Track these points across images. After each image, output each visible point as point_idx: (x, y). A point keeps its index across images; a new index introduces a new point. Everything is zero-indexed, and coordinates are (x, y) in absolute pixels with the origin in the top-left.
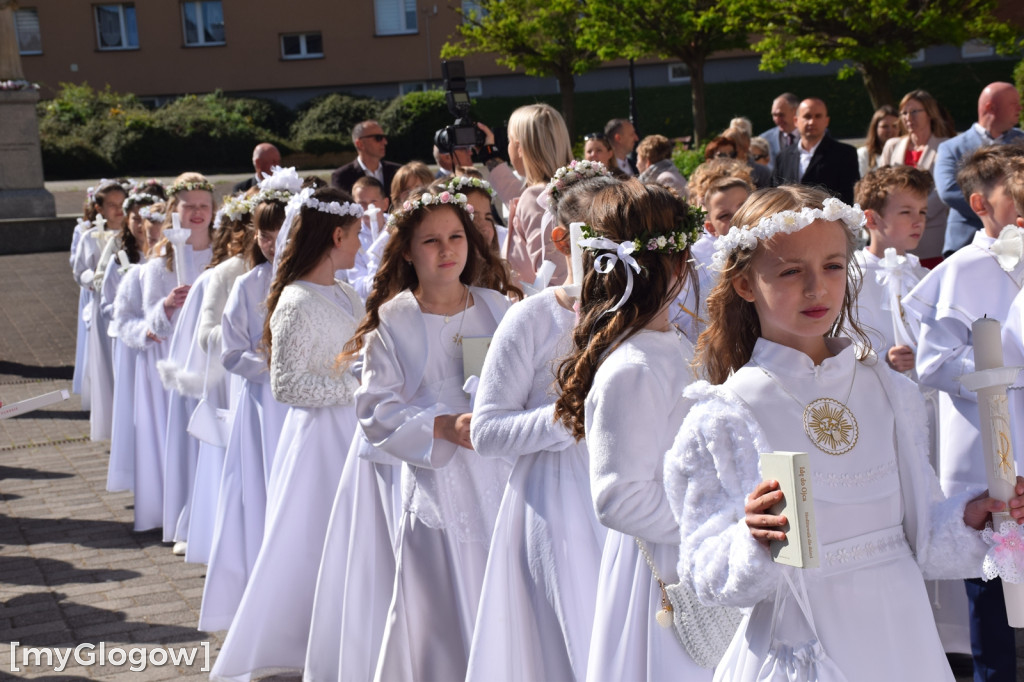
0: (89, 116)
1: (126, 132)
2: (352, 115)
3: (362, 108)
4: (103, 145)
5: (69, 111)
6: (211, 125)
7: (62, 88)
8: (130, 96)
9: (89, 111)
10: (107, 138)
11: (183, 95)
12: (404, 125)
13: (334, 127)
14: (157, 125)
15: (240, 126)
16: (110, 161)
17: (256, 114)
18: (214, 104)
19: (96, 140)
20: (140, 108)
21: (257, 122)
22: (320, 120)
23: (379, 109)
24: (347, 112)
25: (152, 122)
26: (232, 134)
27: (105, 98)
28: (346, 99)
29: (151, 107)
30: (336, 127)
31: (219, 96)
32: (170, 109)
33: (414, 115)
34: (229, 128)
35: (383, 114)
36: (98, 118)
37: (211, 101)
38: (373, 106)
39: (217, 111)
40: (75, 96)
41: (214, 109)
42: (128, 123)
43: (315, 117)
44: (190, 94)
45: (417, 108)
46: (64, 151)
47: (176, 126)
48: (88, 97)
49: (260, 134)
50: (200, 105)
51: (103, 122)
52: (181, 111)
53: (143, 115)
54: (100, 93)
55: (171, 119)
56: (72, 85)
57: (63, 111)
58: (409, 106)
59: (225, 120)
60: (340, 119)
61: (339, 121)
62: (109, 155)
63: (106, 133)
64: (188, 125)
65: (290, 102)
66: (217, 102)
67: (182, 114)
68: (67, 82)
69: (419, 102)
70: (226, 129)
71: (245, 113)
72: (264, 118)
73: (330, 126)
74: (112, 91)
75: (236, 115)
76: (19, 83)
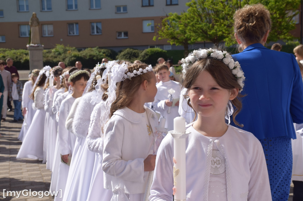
0: (63, 53)
1: (71, 58)
2: (132, 54)
3: (136, 52)
5: (58, 52)
6: (94, 56)
7: (56, 46)
8: (74, 48)
9: (63, 52)
11: (88, 48)
12: (146, 57)
14: (80, 56)
15: (102, 56)
16: (67, 65)
17: (107, 53)
19: (64, 59)
20: (76, 51)
21: (107, 55)
22: (124, 55)
23: (140, 53)
24: (131, 54)
25: (79, 55)
26: (99, 59)
27: (67, 48)
28: (131, 50)
29: (79, 50)
30: (128, 57)
31: (97, 48)
32: (84, 51)
33: (149, 55)
35: (141, 54)
36: (65, 54)
37: (95, 50)
38: (139, 52)
39: (96, 52)
40: (59, 48)
42: (73, 55)
44: (90, 47)
45: (150, 53)
47: (85, 56)
48: (63, 48)
50: (92, 51)
53: (76, 53)
55: (84, 54)
56: (59, 44)
57: (56, 52)
58: (148, 52)
59: (98, 55)
60: (129, 55)
63: (66, 58)
64: (88, 56)
65: (116, 50)
66: (97, 50)
67: (87, 53)
69: (151, 51)
70: (98, 57)
71: (104, 53)
72: (109, 54)
73: (126, 57)
74: (69, 46)
75: (101, 53)
76: (39, 45)
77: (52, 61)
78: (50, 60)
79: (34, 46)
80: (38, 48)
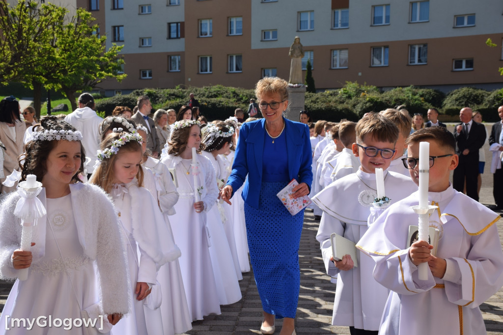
0: (354, 96)
1: (366, 103)
2: (472, 98)
3: (478, 94)
4: (356, 108)
5: (346, 93)
6: (403, 101)
7: (347, 84)
8: (374, 87)
9: (355, 93)
10: (358, 105)
11: (396, 87)
13: (462, 103)
14: (380, 100)
15: (417, 102)
16: (358, 115)
17: (427, 96)
18: (409, 92)
19: (354, 106)
21: (426, 100)
22: (456, 100)
23: (486, 95)
24: (470, 97)
25: (378, 99)
26: (412, 105)
27: (363, 88)
28: (471, 90)
29: (381, 91)
30: (463, 103)
31: (412, 88)
32: (387, 93)
34: (411, 102)
35: (488, 97)
36: (357, 97)
37: (408, 90)
38: (484, 94)
39: (408, 95)
40: (351, 87)
41: (408, 93)
42: (368, 99)
43: (454, 98)
44: (399, 87)
46: (339, 110)
47: (388, 101)
48: (356, 88)
49: (426, 105)
50: (402, 92)
51: (359, 98)
52: (393, 94)
53: (375, 95)
54: (362, 86)
55: (387, 98)
56: (351, 82)
57: (344, 93)
58: (501, 94)
59: (410, 99)
60: (466, 100)
61: (465, 101)
62: (358, 112)
63: (359, 103)
64: (393, 101)
65: (444, 91)
66: (410, 91)
67: (392, 96)
68: (349, 81)
70: (409, 103)
71: (421, 96)
72: (430, 98)
73: (460, 102)
74: (367, 85)
75: (417, 97)
76: (300, 85)
77: (334, 109)
78: (332, 106)
79: (293, 87)
80: (297, 90)
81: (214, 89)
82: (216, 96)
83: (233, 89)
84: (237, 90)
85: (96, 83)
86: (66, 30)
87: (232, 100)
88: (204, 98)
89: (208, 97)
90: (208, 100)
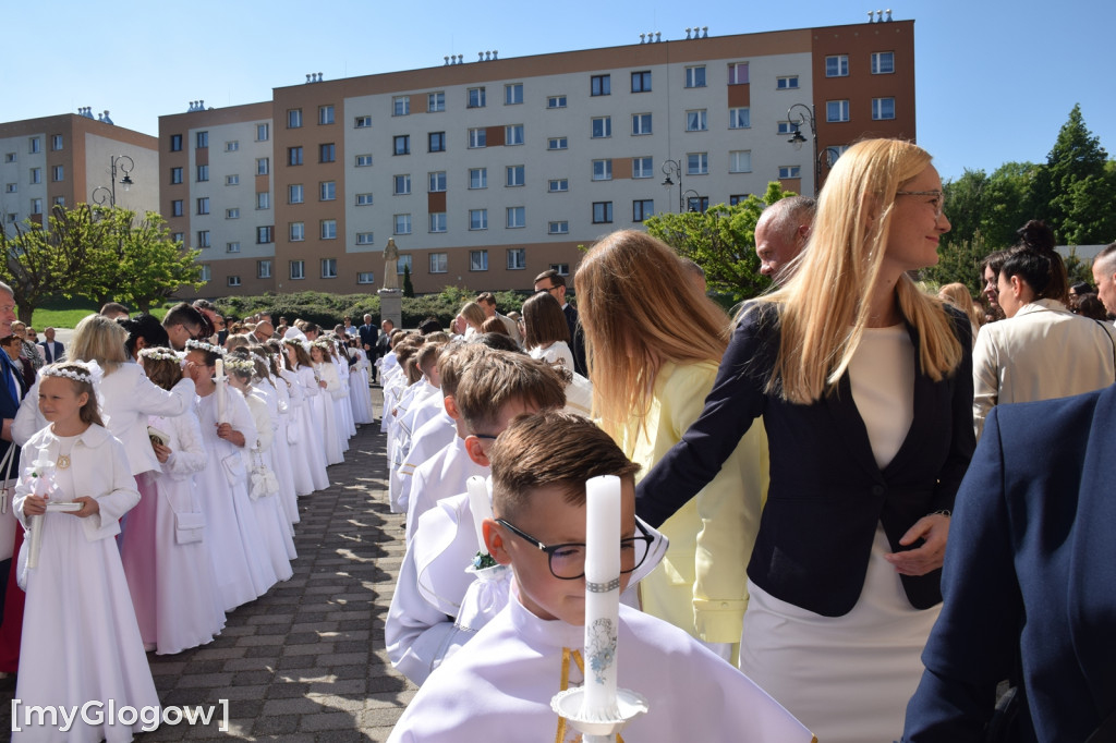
0: (454, 300)
5: (446, 298)
7: (446, 288)
27: (463, 292)
31: (512, 293)
36: (457, 302)
37: (508, 295)
39: (509, 300)
41: (508, 298)
50: (503, 296)
54: (462, 290)
57: (444, 298)
59: (511, 303)
68: (449, 285)
76: (395, 290)
80: (394, 295)
81: (306, 295)
82: (307, 303)
83: (326, 295)
84: (331, 296)
85: (171, 292)
86: (134, 235)
87: (325, 307)
88: (295, 306)
89: (299, 304)
90: (299, 307)
